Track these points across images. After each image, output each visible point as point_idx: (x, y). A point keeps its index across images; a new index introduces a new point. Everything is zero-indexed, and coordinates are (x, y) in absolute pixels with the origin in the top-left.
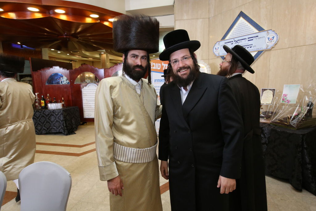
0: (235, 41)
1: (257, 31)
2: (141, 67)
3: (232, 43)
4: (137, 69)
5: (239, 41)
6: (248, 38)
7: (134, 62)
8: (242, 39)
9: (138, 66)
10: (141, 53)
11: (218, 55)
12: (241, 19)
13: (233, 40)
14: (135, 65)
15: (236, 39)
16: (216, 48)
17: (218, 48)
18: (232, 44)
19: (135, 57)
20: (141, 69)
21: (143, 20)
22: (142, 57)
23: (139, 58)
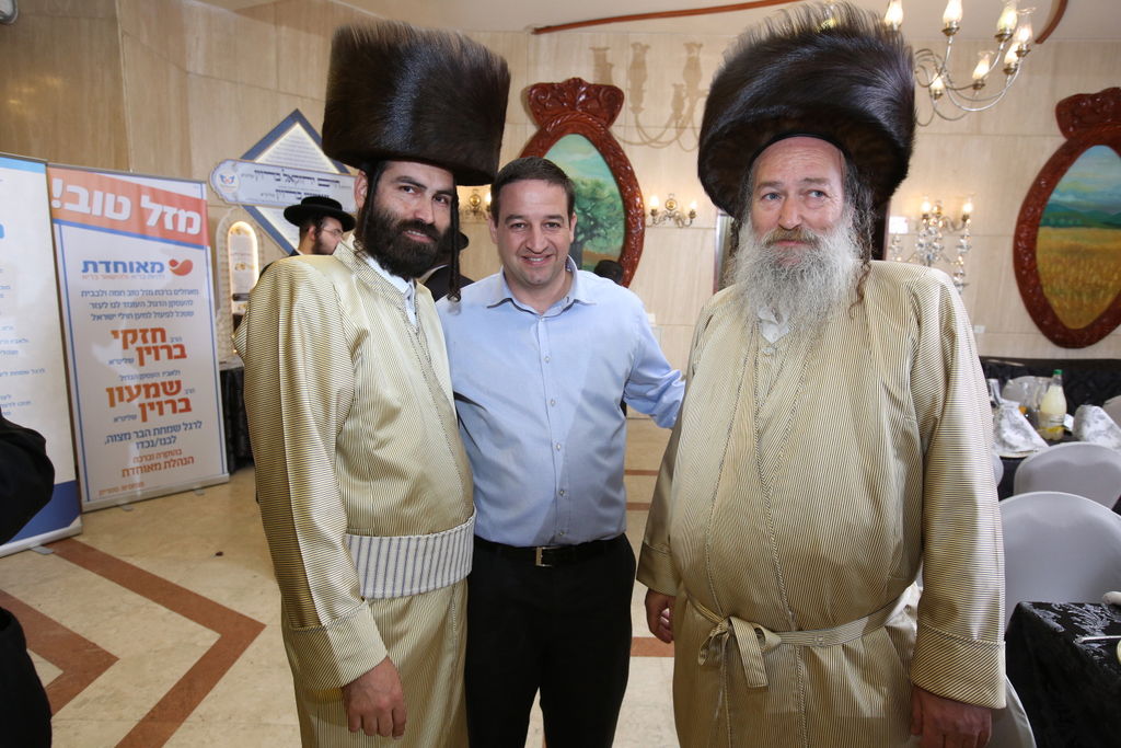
0: (285, 175)
1: (337, 172)
2: (429, 229)
3: (278, 177)
4: (418, 237)
5: (296, 179)
6: (319, 179)
7: (406, 208)
8: (305, 178)
9: (418, 224)
10: (434, 178)
11: (230, 198)
12: (298, 128)
13: (279, 171)
14: (410, 217)
15: (291, 173)
16: (222, 177)
17: (233, 178)
18: (279, 180)
19: (411, 191)
20: (429, 236)
21: (464, 58)
22: (437, 197)
23: (429, 195)
